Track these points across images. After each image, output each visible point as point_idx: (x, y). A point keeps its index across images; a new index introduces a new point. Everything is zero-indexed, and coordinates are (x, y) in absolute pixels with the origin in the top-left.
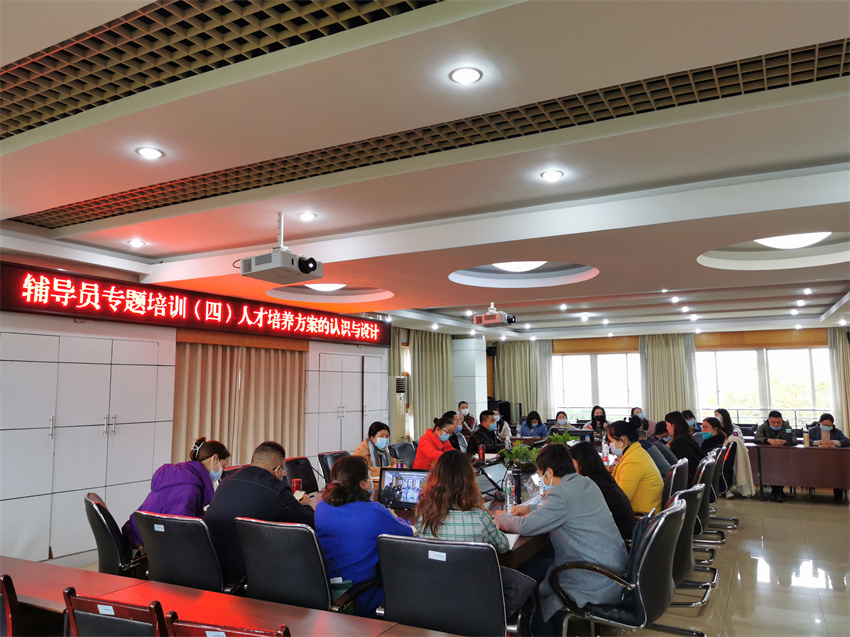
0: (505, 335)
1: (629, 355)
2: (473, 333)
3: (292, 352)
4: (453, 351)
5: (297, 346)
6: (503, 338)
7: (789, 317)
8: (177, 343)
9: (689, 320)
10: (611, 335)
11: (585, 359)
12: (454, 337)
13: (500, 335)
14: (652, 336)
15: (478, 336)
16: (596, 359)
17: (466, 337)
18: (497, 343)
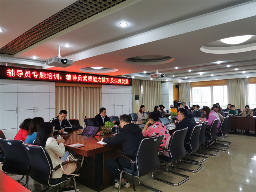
0: (180, 81)
2: (167, 80)
4: (162, 86)
5: (98, 86)
6: (180, 82)
8: (56, 86)
11: (209, 88)
12: (162, 82)
13: (179, 81)
15: (170, 81)
17: (165, 82)
18: (179, 84)
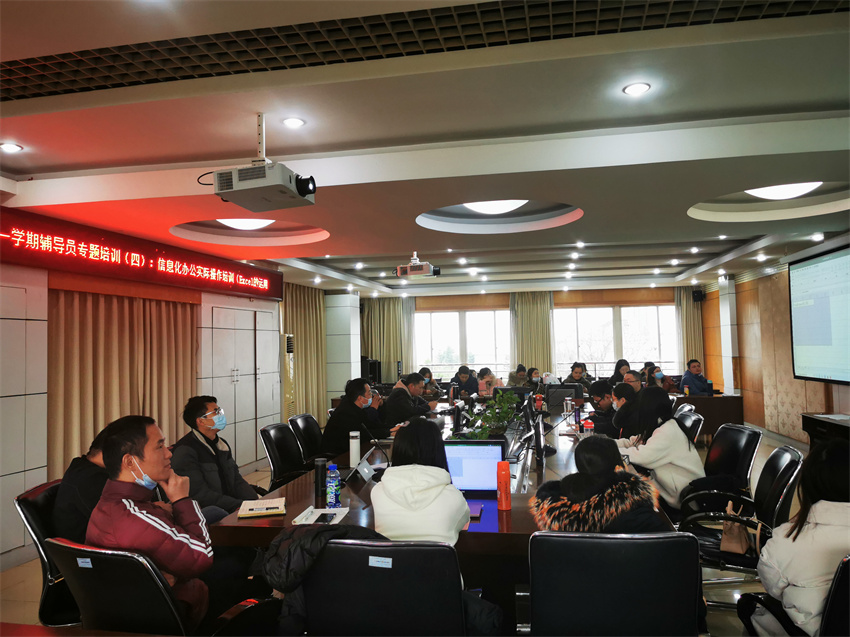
1: (497, 312)
2: (350, 288)
3: (184, 305)
4: (326, 307)
6: (375, 295)
7: (651, 275)
8: (49, 290)
9: (564, 278)
10: (483, 292)
11: (454, 316)
12: (327, 293)
14: (522, 294)
15: (355, 292)
16: (465, 316)
17: (344, 292)
18: (370, 299)
